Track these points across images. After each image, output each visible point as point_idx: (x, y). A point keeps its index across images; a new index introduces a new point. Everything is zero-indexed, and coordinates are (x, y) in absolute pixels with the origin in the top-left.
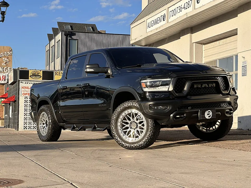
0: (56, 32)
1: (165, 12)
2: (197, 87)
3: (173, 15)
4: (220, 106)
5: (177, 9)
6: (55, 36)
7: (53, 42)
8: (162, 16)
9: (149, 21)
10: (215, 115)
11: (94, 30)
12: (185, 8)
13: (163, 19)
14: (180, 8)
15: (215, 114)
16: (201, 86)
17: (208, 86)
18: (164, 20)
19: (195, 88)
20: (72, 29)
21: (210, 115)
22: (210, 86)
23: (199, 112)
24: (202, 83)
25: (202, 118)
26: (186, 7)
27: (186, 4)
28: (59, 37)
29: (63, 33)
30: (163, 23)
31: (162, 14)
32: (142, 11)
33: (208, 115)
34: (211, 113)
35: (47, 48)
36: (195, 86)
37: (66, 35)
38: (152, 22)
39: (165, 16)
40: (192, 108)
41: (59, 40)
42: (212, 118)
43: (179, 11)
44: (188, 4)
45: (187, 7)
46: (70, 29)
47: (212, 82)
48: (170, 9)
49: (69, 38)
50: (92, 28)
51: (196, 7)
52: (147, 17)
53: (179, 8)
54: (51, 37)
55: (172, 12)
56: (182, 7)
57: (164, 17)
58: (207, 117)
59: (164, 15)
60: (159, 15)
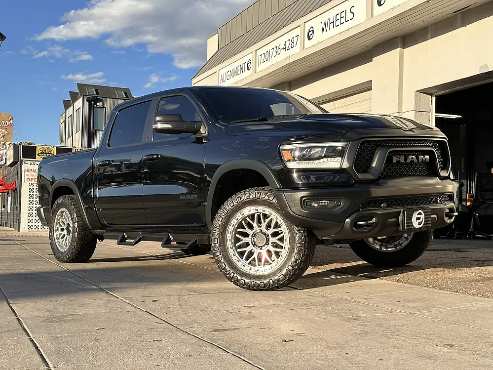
0: (74, 97)
1: (250, 57)
2: (398, 162)
3: (265, 60)
4: (437, 203)
5: (271, 51)
6: (74, 102)
7: (70, 111)
8: (246, 64)
9: (223, 72)
10: (430, 221)
11: (127, 96)
12: (287, 49)
13: (248, 68)
14: (278, 50)
15: (430, 219)
16: (406, 160)
17: (418, 159)
18: (248, 70)
19: (394, 163)
20: (98, 94)
21: (420, 221)
22: (420, 160)
23: (401, 214)
24: (406, 154)
25: (408, 228)
26: (287, 47)
27: (288, 43)
28: (79, 103)
29: (86, 98)
30: (247, 73)
31: (246, 59)
32: (208, 60)
33: (418, 221)
34: (423, 216)
35: (62, 119)
36: (395, 159)
37: (90, 101)
38: (229, 73)
39: (250, 63)
40: (388, 206)
41: (80, 108)
42: (425, 226)
43: (274, 53)
44: (291, 42)
45: (290, 47)
46: (95, 93)
47: (425, 153)
48: (259, 52)
49: (93, 105)
50: (125, 93)
51: (306, 47)
52: (220, 66)
53: (275, 49)
54: (67, 104)
55: (263, 56)
56: (281, 47)
57: (249, 65)
58: (416, 224)
59: (250, 61)
60: (241, 62)
